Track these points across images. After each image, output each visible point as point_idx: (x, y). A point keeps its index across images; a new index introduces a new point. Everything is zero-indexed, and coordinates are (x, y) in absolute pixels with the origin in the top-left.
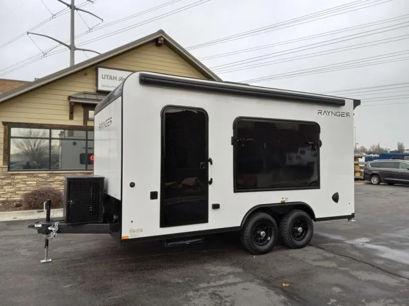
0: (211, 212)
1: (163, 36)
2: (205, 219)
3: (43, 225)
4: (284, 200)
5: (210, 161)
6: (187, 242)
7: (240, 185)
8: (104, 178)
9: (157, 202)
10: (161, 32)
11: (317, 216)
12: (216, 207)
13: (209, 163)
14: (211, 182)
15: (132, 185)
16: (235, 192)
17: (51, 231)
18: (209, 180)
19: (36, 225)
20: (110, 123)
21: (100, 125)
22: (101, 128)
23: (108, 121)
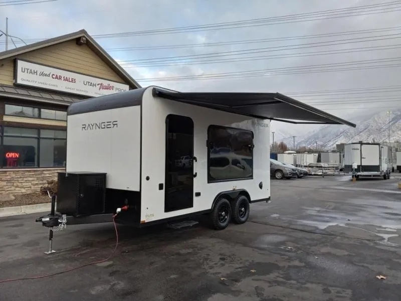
0: (195, 199)
1: (85, 36)
2: (190, 205)
3: (50, 219)
4: (235, 188)
5: (195, 158)
7: (211, 179)
8: (106, 174)
9: (163, 191)
11: (252, 200)
12: (198, 194)
13: (194, 161)
14: (195, 176)
15: (148, 178)
16: (208, 183)
17: (61, 223)
18: (194, 174)
19: (43, 220)
20: (112, 126)
21: (84, 126)
22: (86, 128)
23: (106, 124)
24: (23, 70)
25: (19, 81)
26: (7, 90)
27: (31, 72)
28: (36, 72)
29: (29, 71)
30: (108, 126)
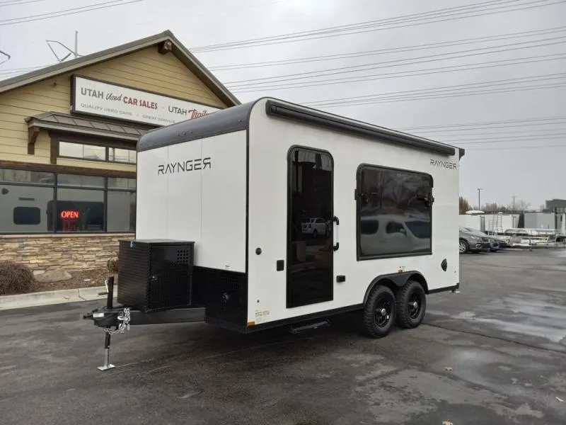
0: (336, 286)
1: (171, 40)
2: (329, 296)
3: (105, 314)
4: (401, 269)
5: (336, 220)
6: (315, 326)
7: (362, 255)
8: (194, 243)
9: (284, 273)
10: (168, 33)
11: (430, 288)
12: (341, 279)
13: (335, 223)
14: (337, 248)
15: (258, 252)
16: (358, 260)
17: (122, 322)
18: (335, 244)
19: (95, 315)
20: (203, 166)
21: (162, 168)
22: (164, 171)
23: (194, 163)
24: (84, 92)
25: (79, 108)
26: (61, 120)
27: (94, 94)
28: (102, 95)
29: (92, 93)
30: (197, 167)
